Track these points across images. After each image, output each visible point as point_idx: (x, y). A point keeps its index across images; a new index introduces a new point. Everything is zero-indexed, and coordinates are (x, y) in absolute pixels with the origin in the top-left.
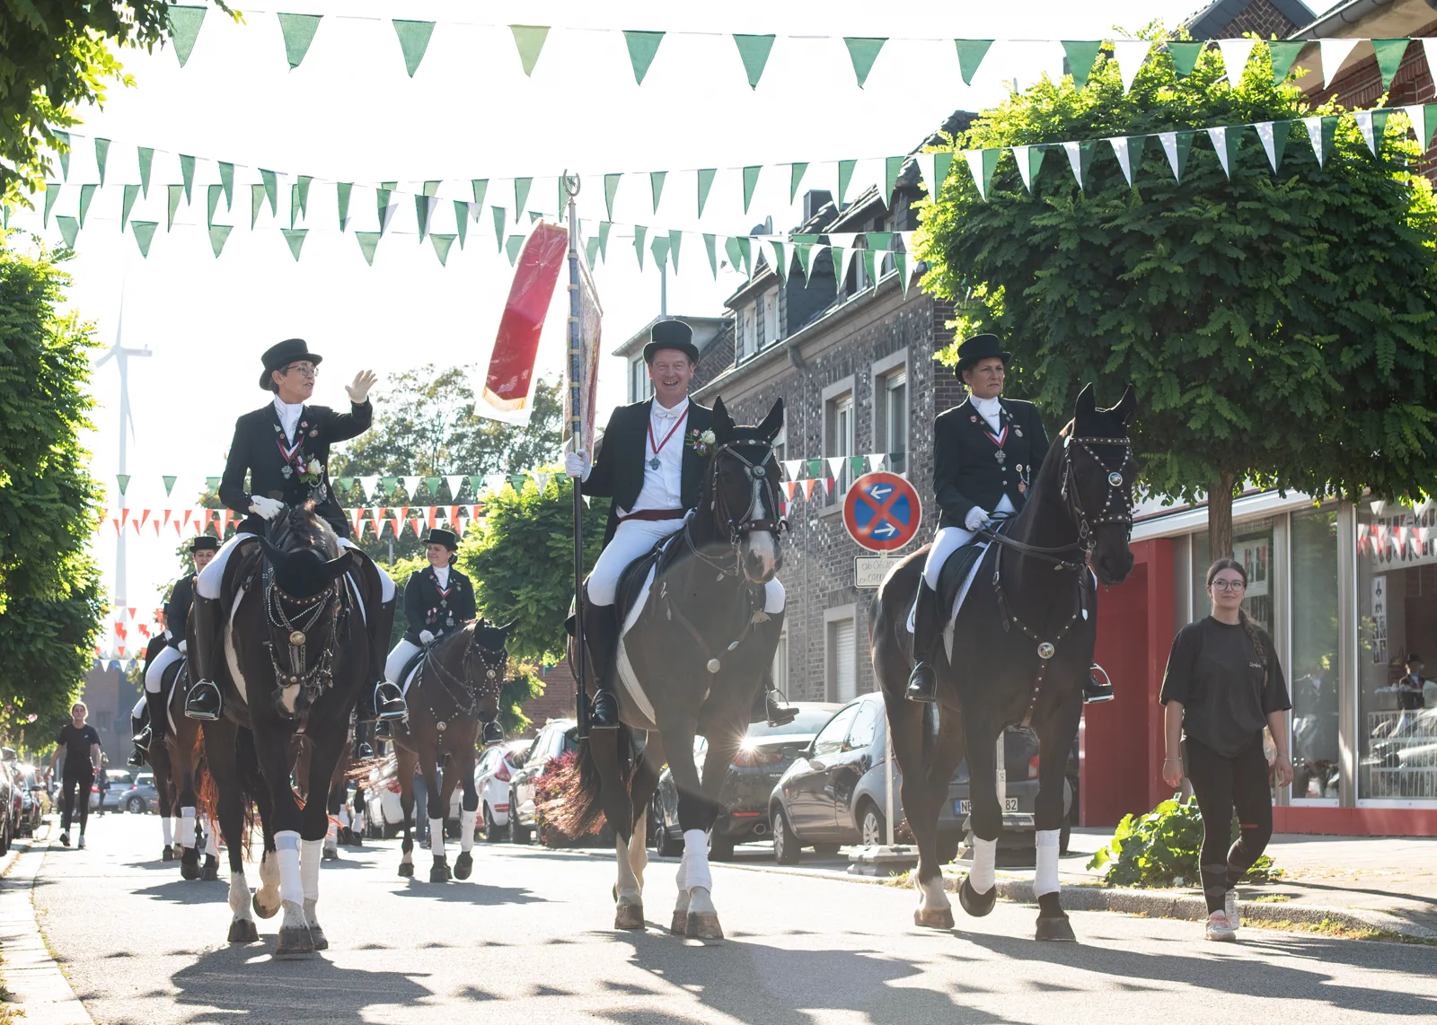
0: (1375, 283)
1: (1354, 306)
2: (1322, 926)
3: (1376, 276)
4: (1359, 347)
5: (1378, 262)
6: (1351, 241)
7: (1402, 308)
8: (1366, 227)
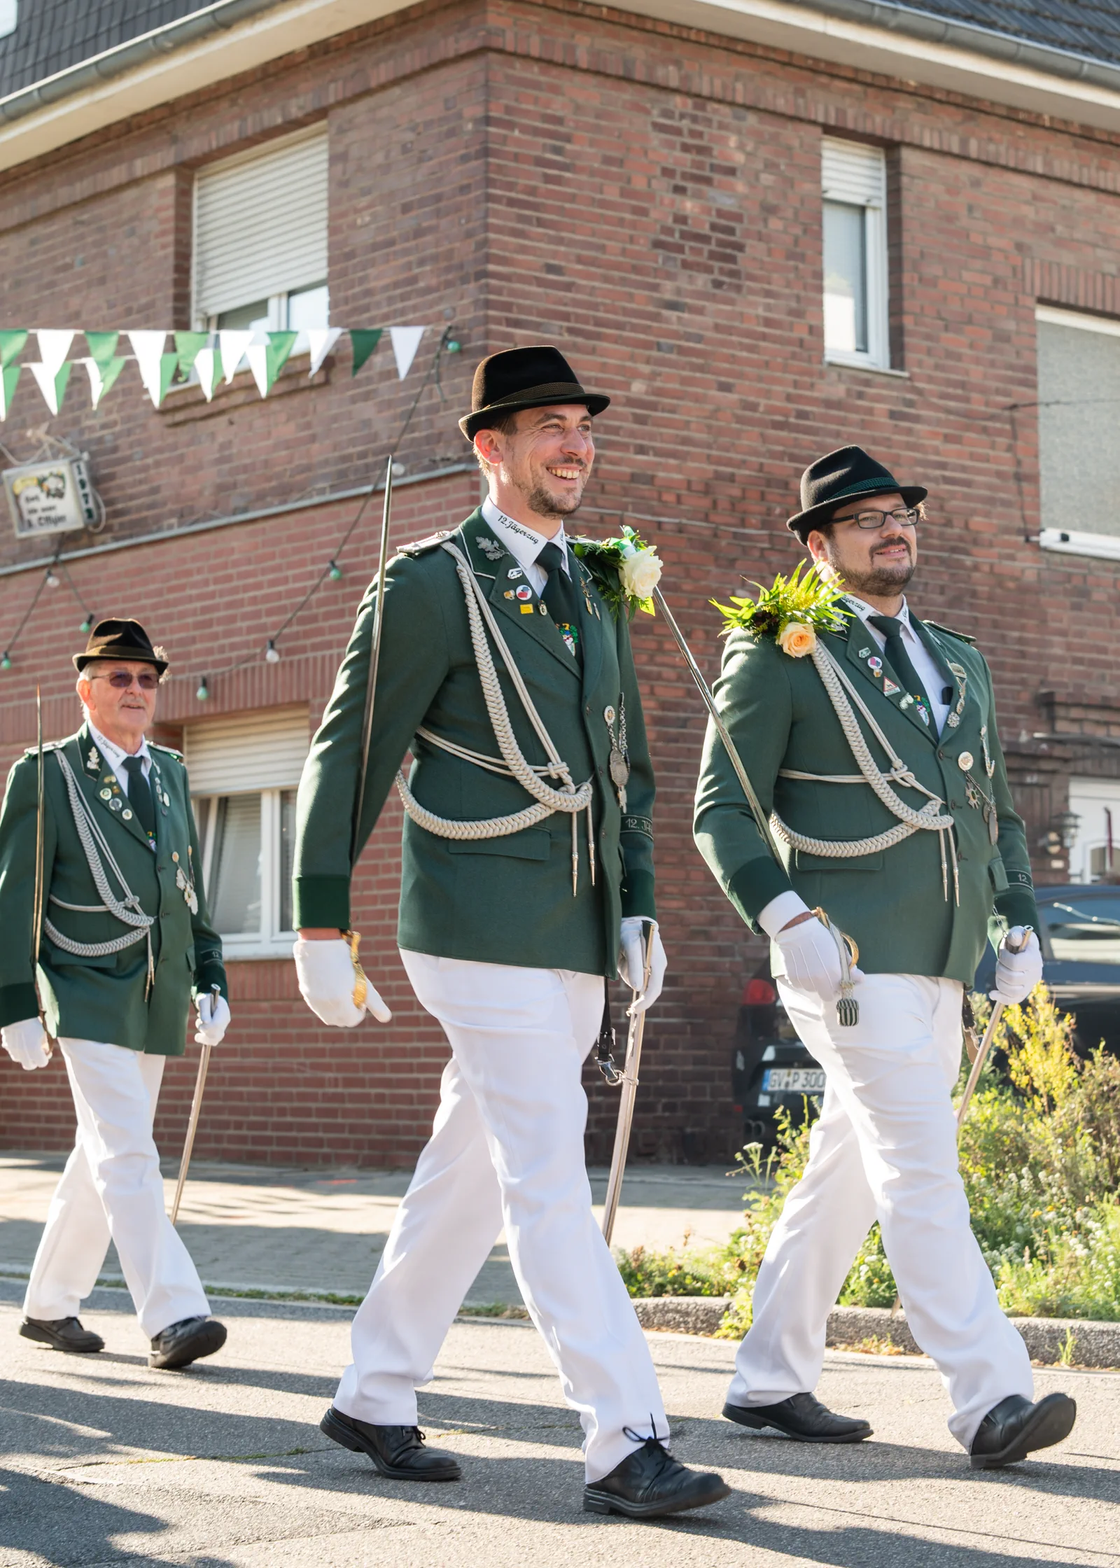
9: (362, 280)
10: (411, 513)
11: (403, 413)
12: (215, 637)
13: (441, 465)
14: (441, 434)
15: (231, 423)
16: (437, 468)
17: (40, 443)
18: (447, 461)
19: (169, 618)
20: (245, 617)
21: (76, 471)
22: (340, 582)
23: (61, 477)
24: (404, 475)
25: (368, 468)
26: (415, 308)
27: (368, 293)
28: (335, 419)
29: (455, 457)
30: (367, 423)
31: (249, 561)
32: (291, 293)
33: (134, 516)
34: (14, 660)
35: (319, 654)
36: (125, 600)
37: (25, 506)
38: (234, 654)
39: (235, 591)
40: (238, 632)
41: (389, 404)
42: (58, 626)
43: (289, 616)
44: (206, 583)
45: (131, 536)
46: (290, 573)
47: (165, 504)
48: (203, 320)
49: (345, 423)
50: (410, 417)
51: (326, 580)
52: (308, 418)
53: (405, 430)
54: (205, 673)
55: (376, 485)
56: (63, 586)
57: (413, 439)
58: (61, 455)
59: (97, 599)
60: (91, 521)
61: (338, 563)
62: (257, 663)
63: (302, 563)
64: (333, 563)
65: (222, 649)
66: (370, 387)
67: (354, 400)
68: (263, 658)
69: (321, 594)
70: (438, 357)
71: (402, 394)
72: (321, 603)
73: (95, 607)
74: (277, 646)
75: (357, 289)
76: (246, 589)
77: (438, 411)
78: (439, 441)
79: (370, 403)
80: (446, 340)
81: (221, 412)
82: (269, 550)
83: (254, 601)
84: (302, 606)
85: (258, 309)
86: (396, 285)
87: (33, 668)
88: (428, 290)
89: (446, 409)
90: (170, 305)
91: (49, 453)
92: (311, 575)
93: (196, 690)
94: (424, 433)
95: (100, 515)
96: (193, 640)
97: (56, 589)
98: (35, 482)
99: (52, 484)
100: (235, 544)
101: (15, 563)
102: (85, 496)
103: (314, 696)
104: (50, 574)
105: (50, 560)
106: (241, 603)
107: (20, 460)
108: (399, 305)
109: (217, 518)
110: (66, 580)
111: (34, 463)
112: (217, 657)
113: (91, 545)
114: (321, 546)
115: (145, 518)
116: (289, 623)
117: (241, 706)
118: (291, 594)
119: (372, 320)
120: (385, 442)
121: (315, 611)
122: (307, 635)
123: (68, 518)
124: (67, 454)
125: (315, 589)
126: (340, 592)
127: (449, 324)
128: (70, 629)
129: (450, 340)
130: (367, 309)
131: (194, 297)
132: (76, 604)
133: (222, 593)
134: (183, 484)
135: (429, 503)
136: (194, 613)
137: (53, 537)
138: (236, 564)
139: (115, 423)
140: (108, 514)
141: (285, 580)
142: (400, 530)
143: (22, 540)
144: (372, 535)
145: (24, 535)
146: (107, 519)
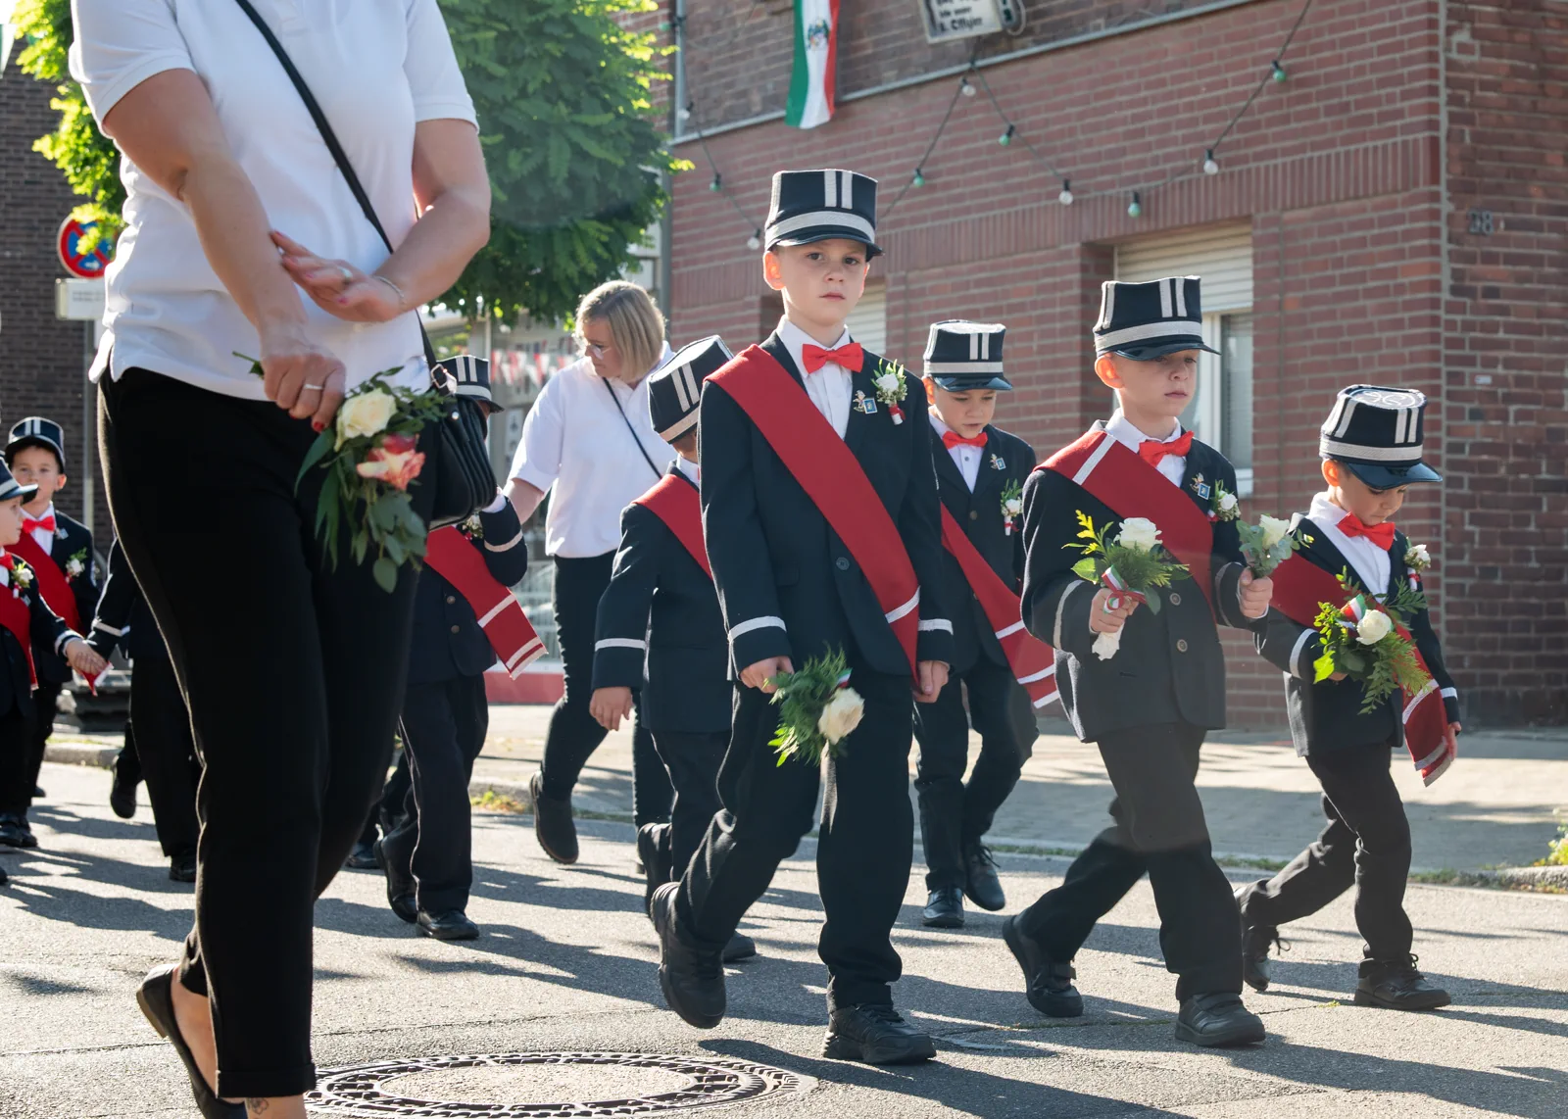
0: (548, 79)
1: (523, 104)
2: (485, 800)
3: (549, 72)
4: (529, 150)
5: (553, 57)
6: (521, 34)
7: (576, 107)
8: (541, 17)
12: (1148, 147)
19: (1096, 128)
20: (1180, 125)
22: (1285, 84)
31: (1184, 64)
33: (1057, 17)
34: (927, 177)
35: (1262, 164)
36: (1049, 108)
37: (937, 9)
38: (1168, 166)
39: (1169, 96)
40: (1174, 141)
42: (975, 139)
43: (1229, 122)
44: (1137, 88)
45: (1054, 39)
46: (1230, 75)
47: (1090, 3)
51: (1269, 82)
54: (1137, 187)
56: (980, 95)
59: (1018, 108)
60: (1009, 23)
61: (1282, 63)
62: (1195, 176)
63: (1243, 65)
64: (1276, 64)
65: (1155, 161)
68: (1201, 169)
69: (1265, 98)
72: (1264, 108)
73: (1016, 116)
74: (1215, 156)
76: (1181, 94)
82: (1205, 51)
83: (1190, 107)
84: (1243, 112)
87: (947, 186)
92: (1252, 78)
93: (1127, 207)
95: (1019, 16)
96: (1123, 152)
97: (972, 99)
100: (1167, 45)
101: (927, 71)
103: (1258, 210)
104: (965, 82)
105: (966, 66)
106: (1175, 110)
109: (1149, 17)
110: (983, 88)
112: (1150, 169)
113: (1011, 50)
114: (1264, 45)
115: (1070, 19)
116: (1228, 131)
117: (1177, 222)
118: (1229, 99)
121: (1257, 117)
122: (1248, 143)
123: (984, 21)
125: (1257, 93)
126: (1284, 96)
128: (988, 142)
132: (996, 114)
133: (1155, 100)
136: (1124, 121)
137: (967, 40)
138: (1169, 67)
140: (1028, 15)
141: (1224, 84)
142: (1350, 25)
143: (934, 46)
144: (1319, 33)
145: (936, 40)
146: (1028, 20)
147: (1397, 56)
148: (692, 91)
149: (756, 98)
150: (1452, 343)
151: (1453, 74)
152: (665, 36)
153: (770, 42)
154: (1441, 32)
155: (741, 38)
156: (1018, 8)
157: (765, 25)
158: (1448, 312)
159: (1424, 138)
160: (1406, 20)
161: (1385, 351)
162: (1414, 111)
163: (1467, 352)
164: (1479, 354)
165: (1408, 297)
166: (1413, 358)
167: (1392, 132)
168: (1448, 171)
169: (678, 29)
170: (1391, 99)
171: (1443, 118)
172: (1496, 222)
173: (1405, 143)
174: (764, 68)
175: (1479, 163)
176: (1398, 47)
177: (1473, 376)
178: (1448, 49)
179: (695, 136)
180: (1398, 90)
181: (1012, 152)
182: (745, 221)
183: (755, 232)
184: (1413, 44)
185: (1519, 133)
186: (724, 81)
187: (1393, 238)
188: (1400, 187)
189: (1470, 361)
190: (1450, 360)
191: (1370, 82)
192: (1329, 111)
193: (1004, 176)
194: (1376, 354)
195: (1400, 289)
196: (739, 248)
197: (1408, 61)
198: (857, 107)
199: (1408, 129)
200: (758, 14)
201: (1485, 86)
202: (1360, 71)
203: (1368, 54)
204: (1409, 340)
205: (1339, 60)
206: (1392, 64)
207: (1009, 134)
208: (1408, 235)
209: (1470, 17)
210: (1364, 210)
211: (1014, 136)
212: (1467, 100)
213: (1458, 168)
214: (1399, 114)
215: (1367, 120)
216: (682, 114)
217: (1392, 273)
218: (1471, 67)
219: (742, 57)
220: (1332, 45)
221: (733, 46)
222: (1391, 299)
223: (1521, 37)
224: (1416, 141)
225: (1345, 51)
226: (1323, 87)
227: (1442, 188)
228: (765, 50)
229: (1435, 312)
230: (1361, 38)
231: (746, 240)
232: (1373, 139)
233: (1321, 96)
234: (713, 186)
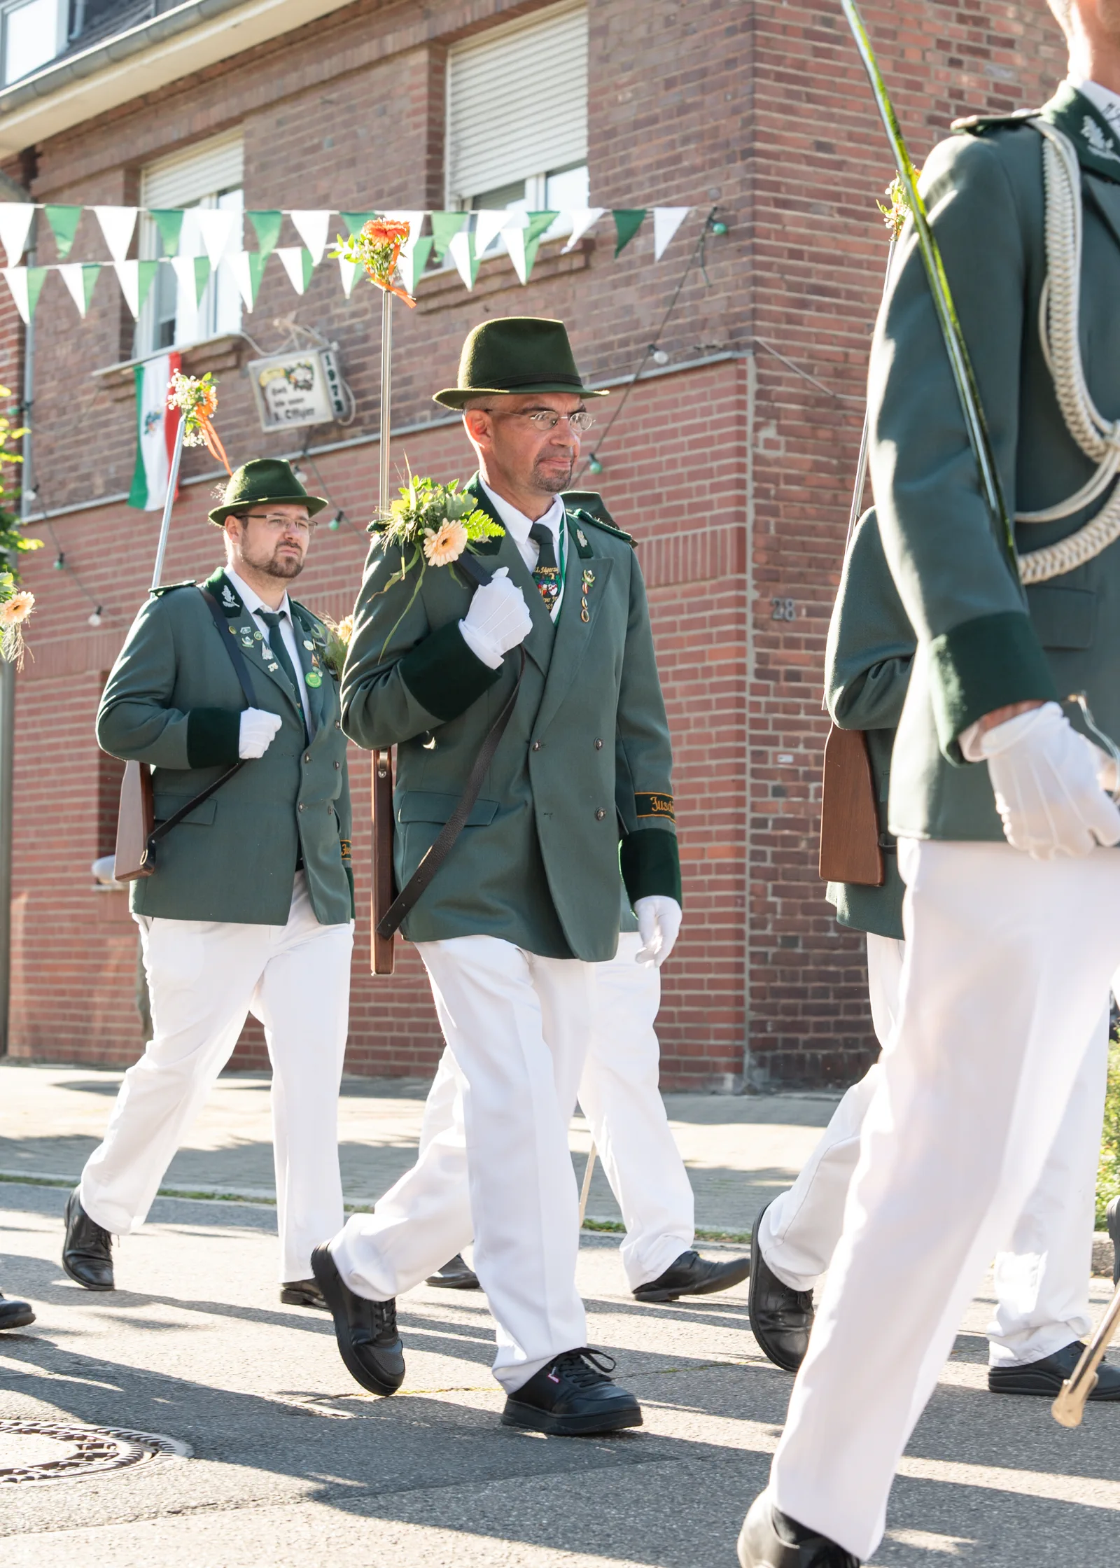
9: (623, 160)
10: (675, 403)
11: (666, 298)
13: (706, 353)
14: (706, 320)
15: (487, 310)
16: (702, 356)
17: (287, 332)
18: (711, 348)
21: (325, 362)
22: (600, 476)
23: (310, 368)
24: (667, 364)
25: (629, 356)
26: (679, 189)
27: (630, 173)
28: (595, 305)
29: (721, 345)
30: (628, 310)
32: (549, 174)
37: (272, 399)
41: (652, 289)
47: (417, 395)
48: (457, 202)
49: (605, 310)
50: (674, 303)
51: (586, 473)
52: (566, 305)
53: (668, 316)
55: (638, 374)
56: (312, 482)
57: (677, 326)
58: (309, 346)
59: (346, 495)
60: (340, 413)
61: (598, 456)
64: (592, 456)
66: (632, 272)
67: (615, 285)
70: (703, 239)
71: (665, 279)
73: (345, 503)
75: (618, 169)
77: (703, 296)
78: (703, 328)
79: (632, 288)
80: (711, 221)
81: (476, 299)
85: (514, 190)
86: (659, 164)
88: (694, 169)
89: (711, 294)
90: (423, 187)
91: (296, 343)
94: (689, 320)
95: (350, 407)
98: (282, 373)
99: (300, 375)
102: (335, 387)
105: (298, 454)
107: (266, 350)
108: (663, 186)
110: (314, 476)
111: (281, 354)
113: (341, 439)
115: (397, 410)
119: (634, 201)
120: (647, 329)
123: (316, 412)
124: (315, 344)
127: (714, 205)
129: (715, 222)
130: (628, 189)
131: (448, 178)
134: (436, 374)
135: (693, 393)
137: (300, 429)
139: (365, 311)
140: (357, 406)
142: (663, 421)
143: (268, 434)
144: (634, 427)
145: (271, 429)
146: (357, 411)
147: (707, 450)
148: (38, 473)
149: (99, 481)
150: (756, 724)
151: (758, 468)
152: (14, 420)
153: (113, 428)
154: (749, 428)
155: (85, 423)
156: (348, 399)
157: (108, 411)
158: (752, 694)
159: (732, 529)
160: (716, 416)
161: (692, 731)
162: (723, 503)
163: (770, 732)
164: (781, 734)
165: (715, 679)
166: (720, 737)
167: (701, 523)
168: (754, 561)
169: (26, 413)
170: (701, 491)
171: (750, 510)
172: (798, 609)
173: (714, 533)
174: (107, 453)
175: (784, 553)
176: (709, 441)
177: (776, 754)
178: (755, 445)
179: (40, 516)
180: (707, 482)
181: (342, 537)
182: (86, 598)
183: (95, 609)
184: (723, 438)
185: (821, 524)
186: (68, 464)
187: (701, 623)
188: (708, 575)
189: (773, 741)
190: (754, 740)
191: (681, 475)
192: (642, 502)
193: (335, 558)
194: (684, 733)
195: (707, 672)
196: (82, 624)
197: (717, 456)
198: (193, 492)
199: (716, 520)
200: (103, 400)
201: (789, 480)
202: (672, 464)
203: (679, 447)
204: (716, 721)
205: (652, 453)
206: (703, 458)
207: (339, 519)
208: (715, 621)
209: (776, 414)
210: (674, 596)
211: (343, 522)
212: (773, 492)
213: (763, 558)
214: (708, 506)
215: (679, 510)
216: (29, 495)
217: (700, 656)
218: (777, 462)
219: (87, 441)
220: (645, 439)
221: (78, 431)
222: (700, 681)
223: (824, 433)
224: (724, 531)
225: (658, 445)
226: (636, 479)
227: (748, 577)
228: (108, 436)
229: (741, 694)
230: (673, 434)
231: (87, 617)
232: (683, 529)
233: (635, 487)
234: (56, 564)
